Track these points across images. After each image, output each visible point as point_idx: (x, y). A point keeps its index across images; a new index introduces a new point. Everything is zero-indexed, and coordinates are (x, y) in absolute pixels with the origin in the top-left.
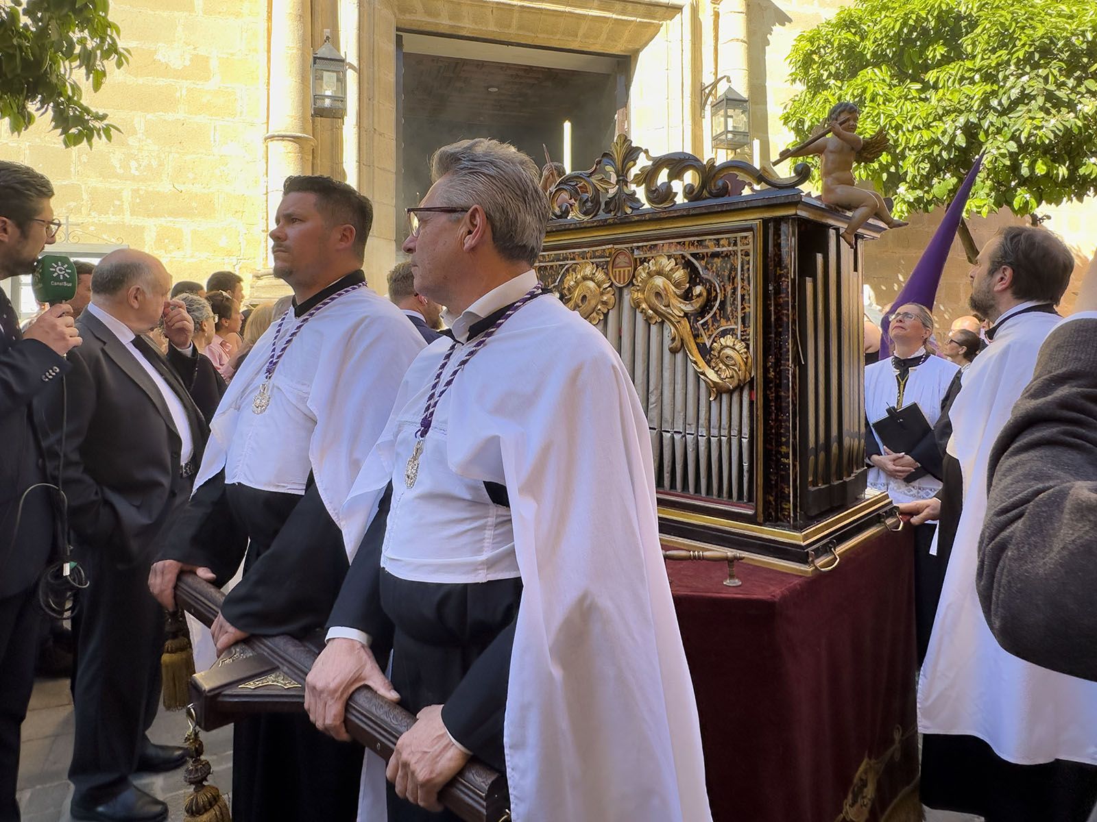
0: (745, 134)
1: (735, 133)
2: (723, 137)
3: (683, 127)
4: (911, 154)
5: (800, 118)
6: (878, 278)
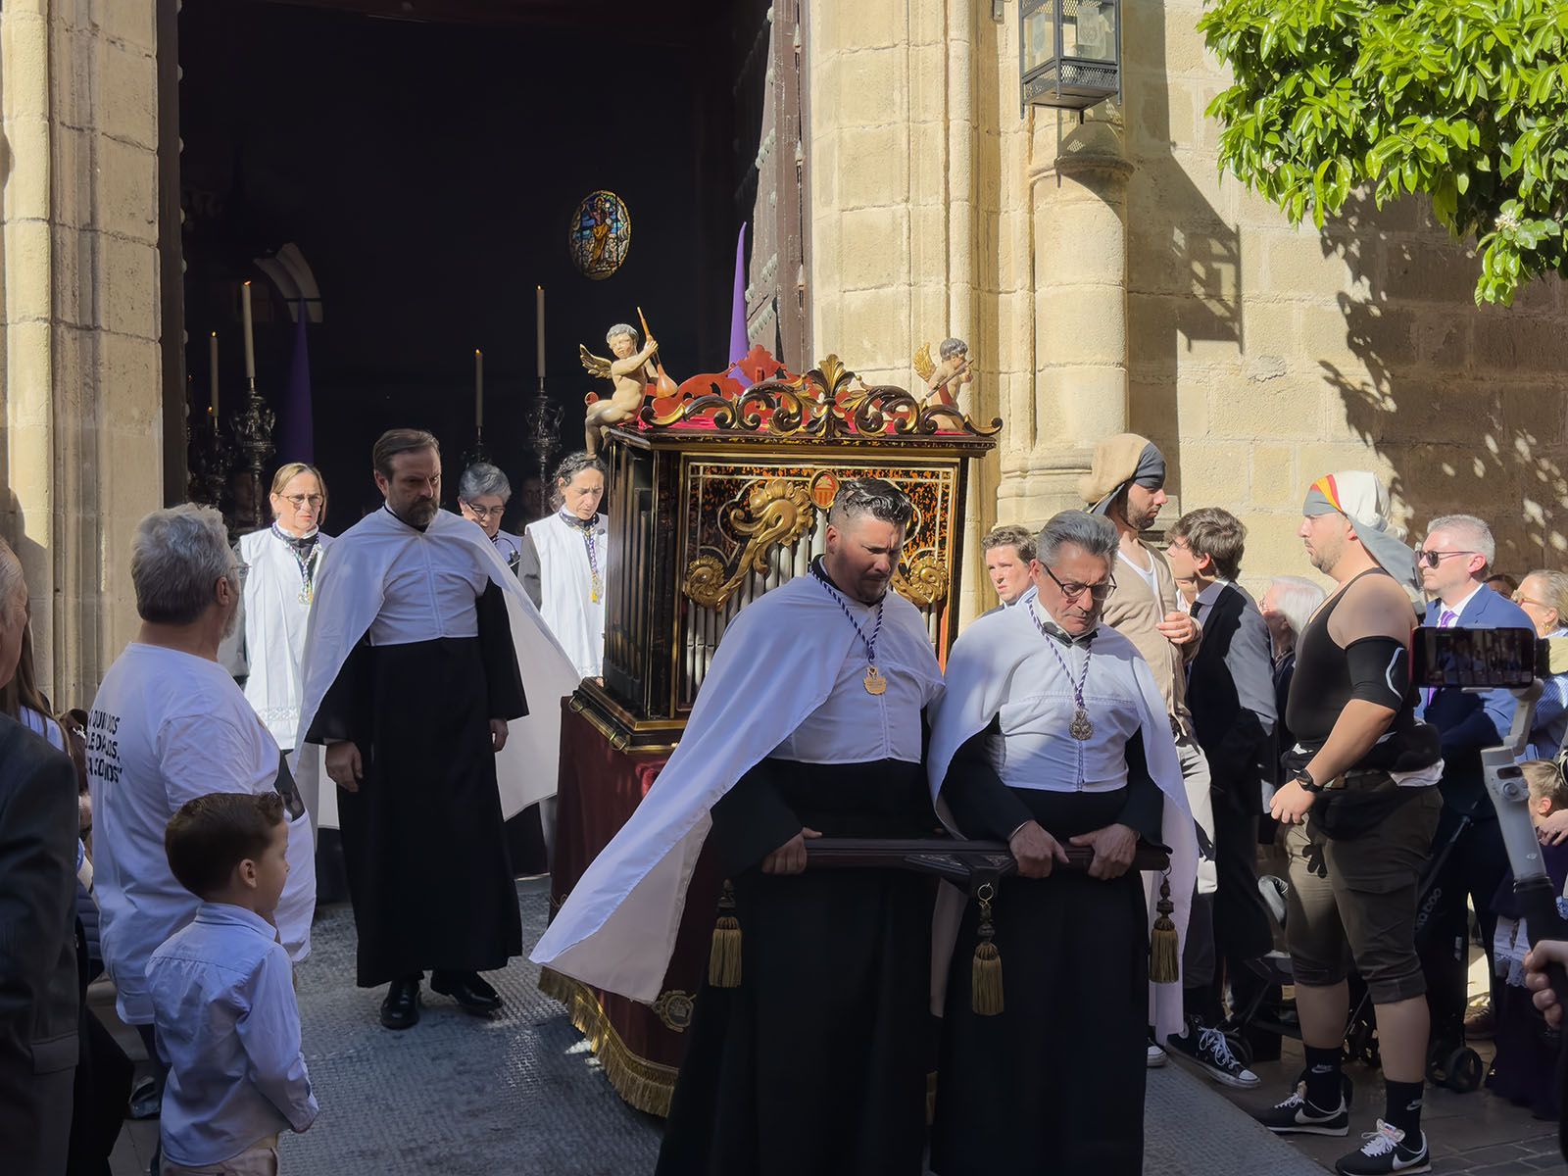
0: (1107, 68)
1: (1081, 64)
2: (1052, 74)
3: (946, 45)
4: (1533, 125)
5: (1251, 27)
6: (1437, 445)
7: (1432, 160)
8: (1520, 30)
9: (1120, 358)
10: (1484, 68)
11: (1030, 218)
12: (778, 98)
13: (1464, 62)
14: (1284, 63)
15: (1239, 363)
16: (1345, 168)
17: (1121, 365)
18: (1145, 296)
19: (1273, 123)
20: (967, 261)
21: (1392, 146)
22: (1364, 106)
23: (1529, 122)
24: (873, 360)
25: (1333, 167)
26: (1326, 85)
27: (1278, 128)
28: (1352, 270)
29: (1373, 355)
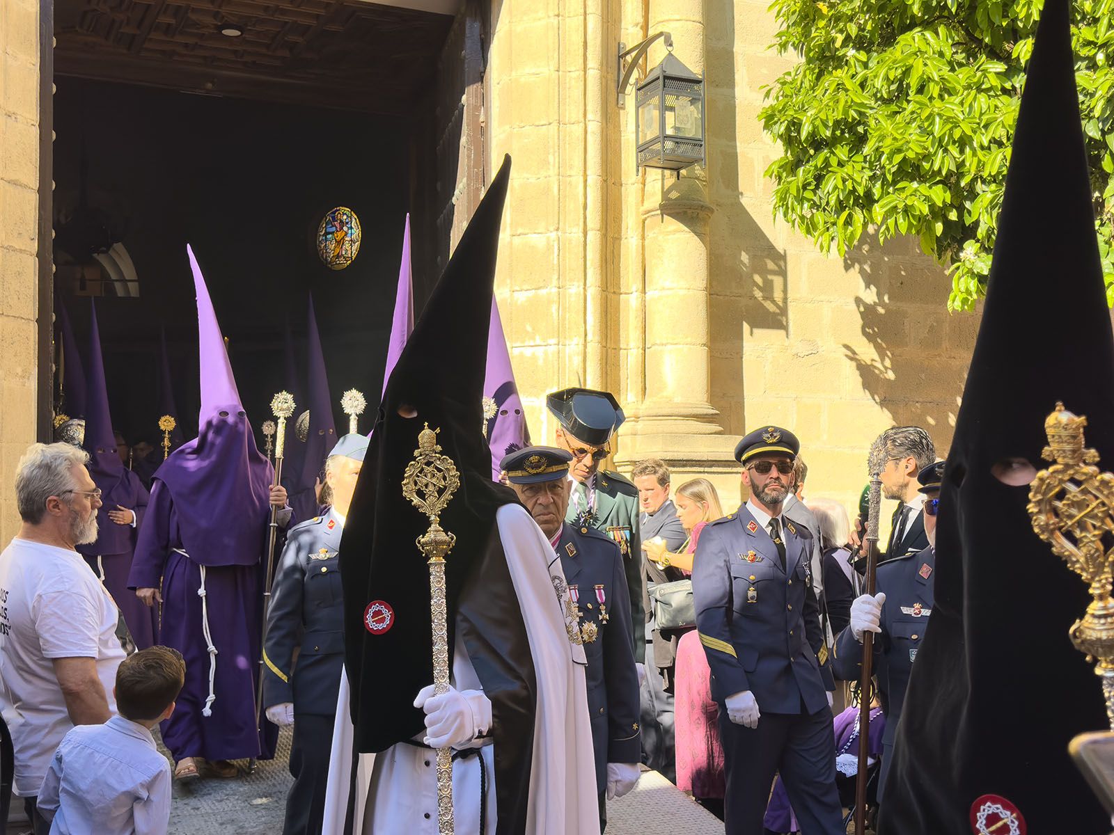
0: (696, 143)
1: (678, 140)
2: (658, 146)
3: (585, 124)
4: (987, 189)
5: (794, 118)
6: (922, 403)
7: (918, 213)
8: (979, 124)
9: (704, 340)
10: (954, 150)
11: (642, 243)
12: (469, 157)
13: (940, 146)
14: (817, 143)
15: (786, 344)
16: (859, 216)
17: (705, 345)
18: (721, 298)
19: (809, 184)
20: (599, 272)
21: (890, 203)
22: (871, 174)
23: (984, 188)
24: (533, 338)
25: (850, 216)
26: (846, 159)
27: (812, 187)
28: (864, 281)
29: (879, 341)
